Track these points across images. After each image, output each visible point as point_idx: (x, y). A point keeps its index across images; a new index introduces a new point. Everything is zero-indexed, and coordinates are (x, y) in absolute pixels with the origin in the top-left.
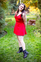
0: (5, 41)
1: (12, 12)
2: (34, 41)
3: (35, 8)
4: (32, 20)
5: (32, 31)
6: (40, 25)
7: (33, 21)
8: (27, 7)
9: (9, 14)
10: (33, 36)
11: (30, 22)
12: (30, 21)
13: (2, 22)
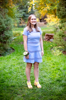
0: (13, 60)
1: (21, 23)
2: (50, 59)
3: (55, 17)
4: (51, 34)
5: (50, 48)
6: (59, 39)
7: (51, 36)
8: (44, 15)
9: (16, 25)
10: (50, 54)
11: (47, 37)
12: (47, 35)
13: (8, 34)
